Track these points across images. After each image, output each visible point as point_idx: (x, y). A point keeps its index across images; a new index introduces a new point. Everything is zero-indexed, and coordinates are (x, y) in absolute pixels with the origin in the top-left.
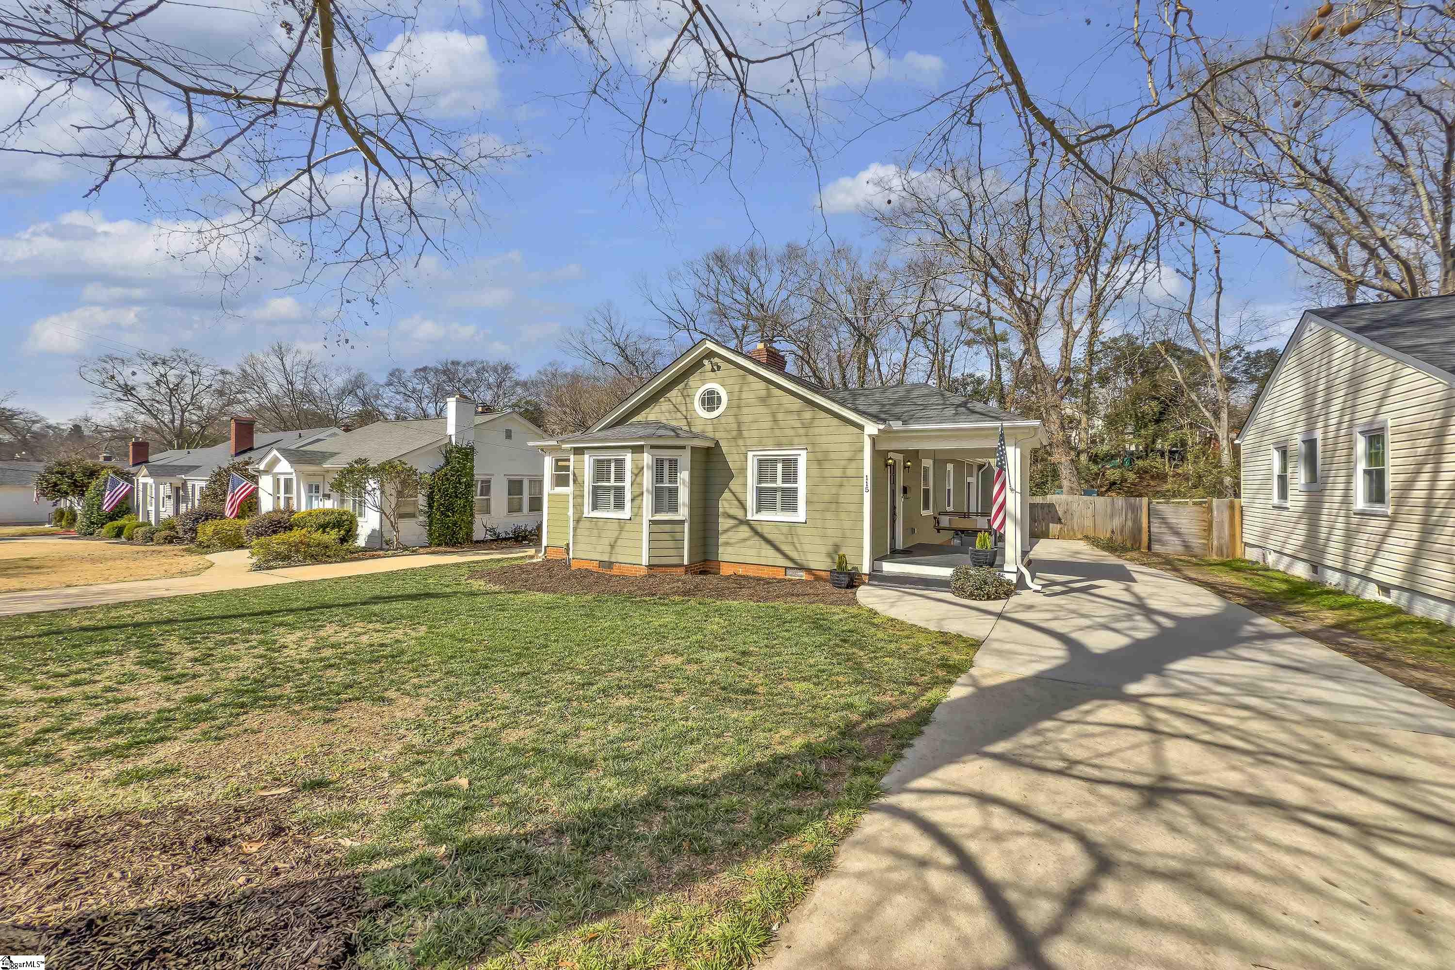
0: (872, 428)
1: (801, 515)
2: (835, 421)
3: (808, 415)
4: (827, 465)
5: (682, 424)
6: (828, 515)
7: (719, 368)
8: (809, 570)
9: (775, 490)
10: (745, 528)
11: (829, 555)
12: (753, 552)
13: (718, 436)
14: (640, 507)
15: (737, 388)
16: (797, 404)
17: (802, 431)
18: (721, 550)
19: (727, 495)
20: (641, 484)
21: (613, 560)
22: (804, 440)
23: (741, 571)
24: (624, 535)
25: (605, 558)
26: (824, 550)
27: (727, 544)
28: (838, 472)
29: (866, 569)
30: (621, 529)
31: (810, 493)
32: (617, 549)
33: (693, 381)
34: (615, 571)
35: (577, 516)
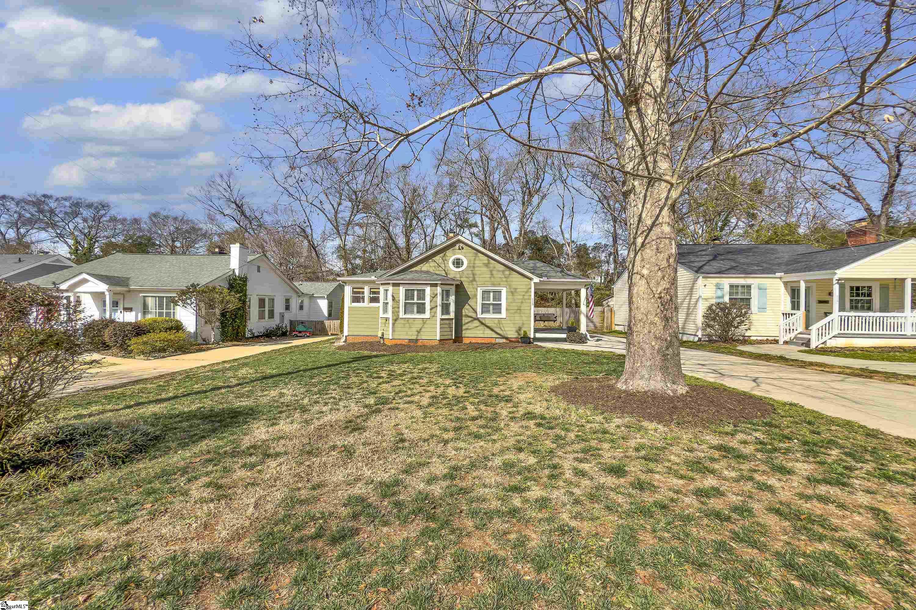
0: (536, 280)
1: (503, 315)
2: (520, 276)
3: (507, 273)
4: (516, 294)
5: (443, 273)
6: (517, 315)
7: (463, 248)
8: (507, 338)
9: (489, 304)
10: (476, 321)
11: (517, 332)
12: (481, 332)
13: (462, 279)
14: (435, 313)
15: (473, 258)
16: (502, 268)
17: (504, 279)
18: (464, 332)
19: (467, 306)
20: (436, 302)
21: (419, 338)
22: (506, 283)
23: (474, 341)
24: (425, 326)
25: (414, 337)
26: (514, 329)
27: (467, 329)
28: (521, 297)
29: (532, 336)
30: (424, 323)
31: (508, 305)
32: (422, 333)
33: (449, 253)
34: (419, 343)
35: (395, 317)
